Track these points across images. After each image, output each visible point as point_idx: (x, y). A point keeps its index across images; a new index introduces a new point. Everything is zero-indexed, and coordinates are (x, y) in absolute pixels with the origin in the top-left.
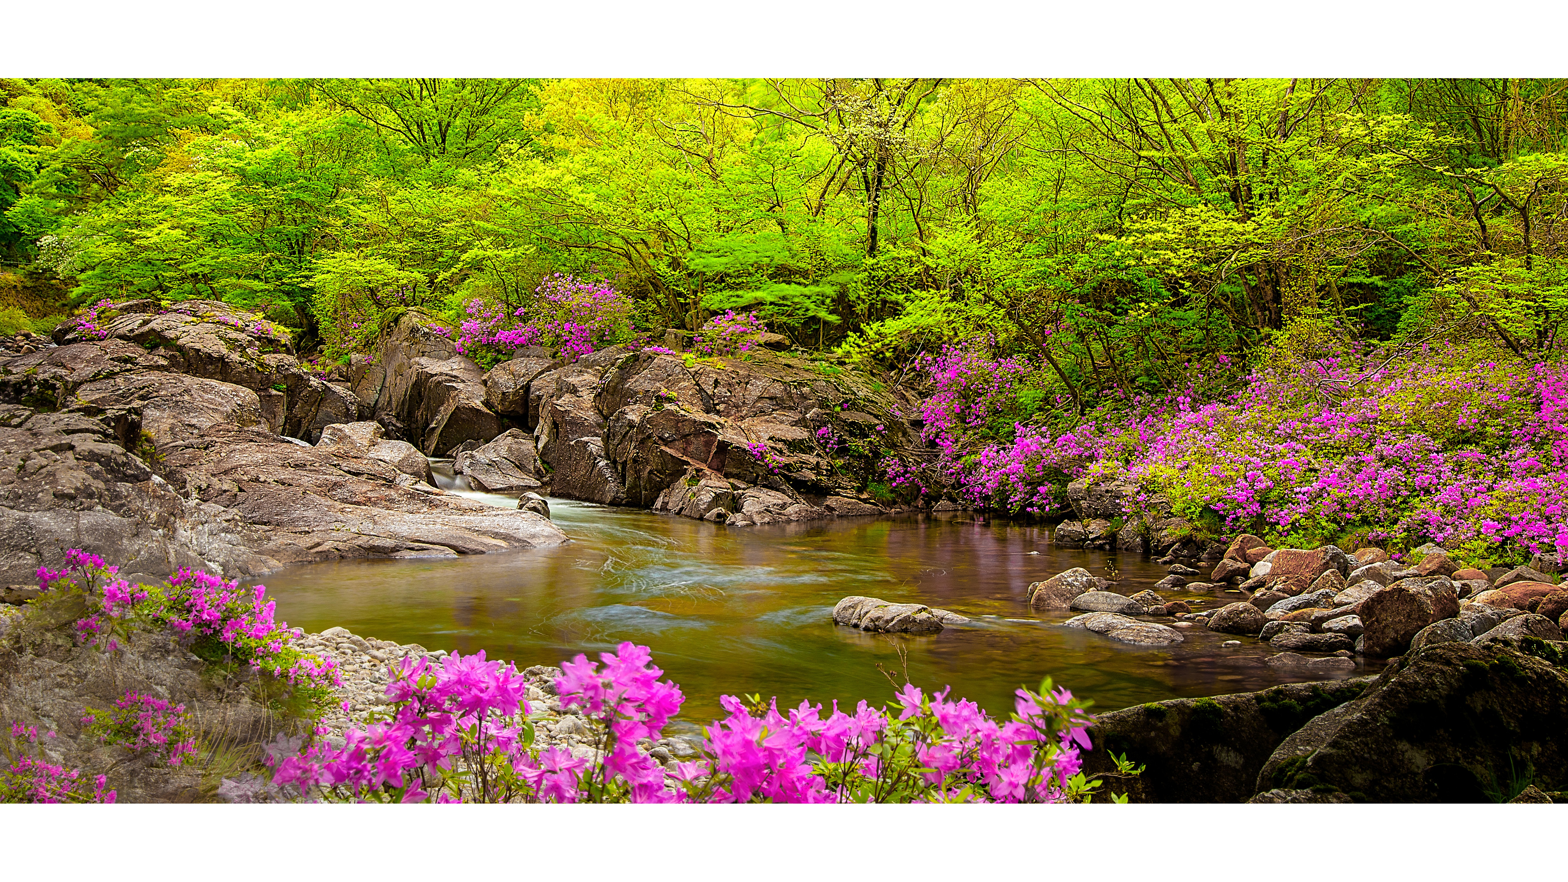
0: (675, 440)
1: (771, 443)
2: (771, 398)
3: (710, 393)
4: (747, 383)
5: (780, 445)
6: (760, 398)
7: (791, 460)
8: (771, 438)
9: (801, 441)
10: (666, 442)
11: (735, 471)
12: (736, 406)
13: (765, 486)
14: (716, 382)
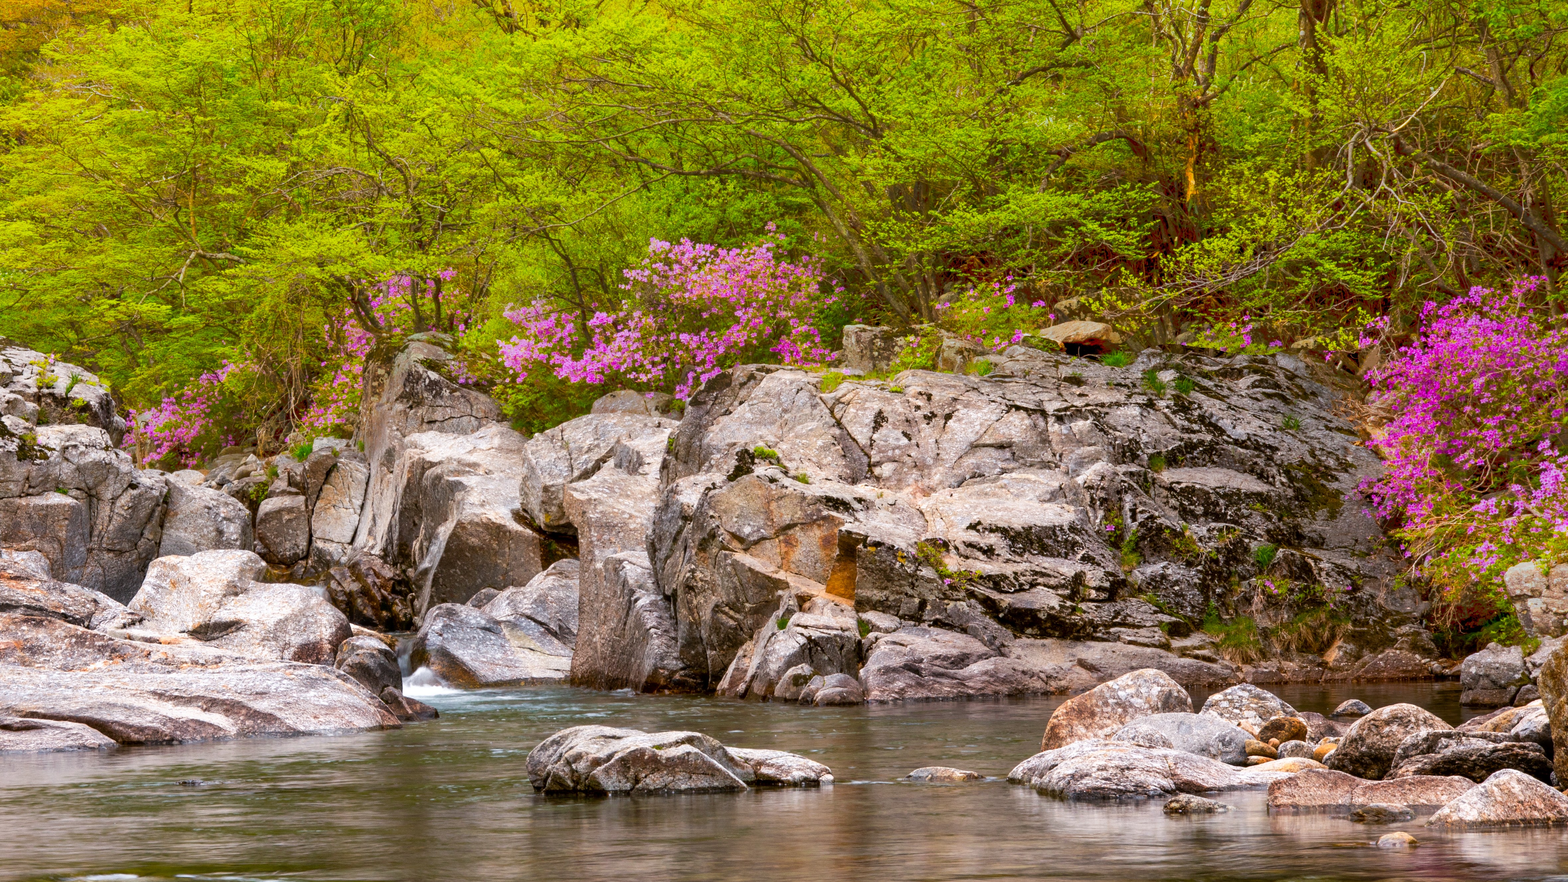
0: (764, 539)
1: (973, 537)
2: (1001, 447)
3: (863, 440)
4: (948, 417)
5: (993, 539)
6: (975, 447)
7: (1009, 570)
8: (973, 527)
9: (1052, 531)
10: (747, 545)
11: (877, 595)
12: (919, 466)
13: (937, 623)
14: (879, 420)
